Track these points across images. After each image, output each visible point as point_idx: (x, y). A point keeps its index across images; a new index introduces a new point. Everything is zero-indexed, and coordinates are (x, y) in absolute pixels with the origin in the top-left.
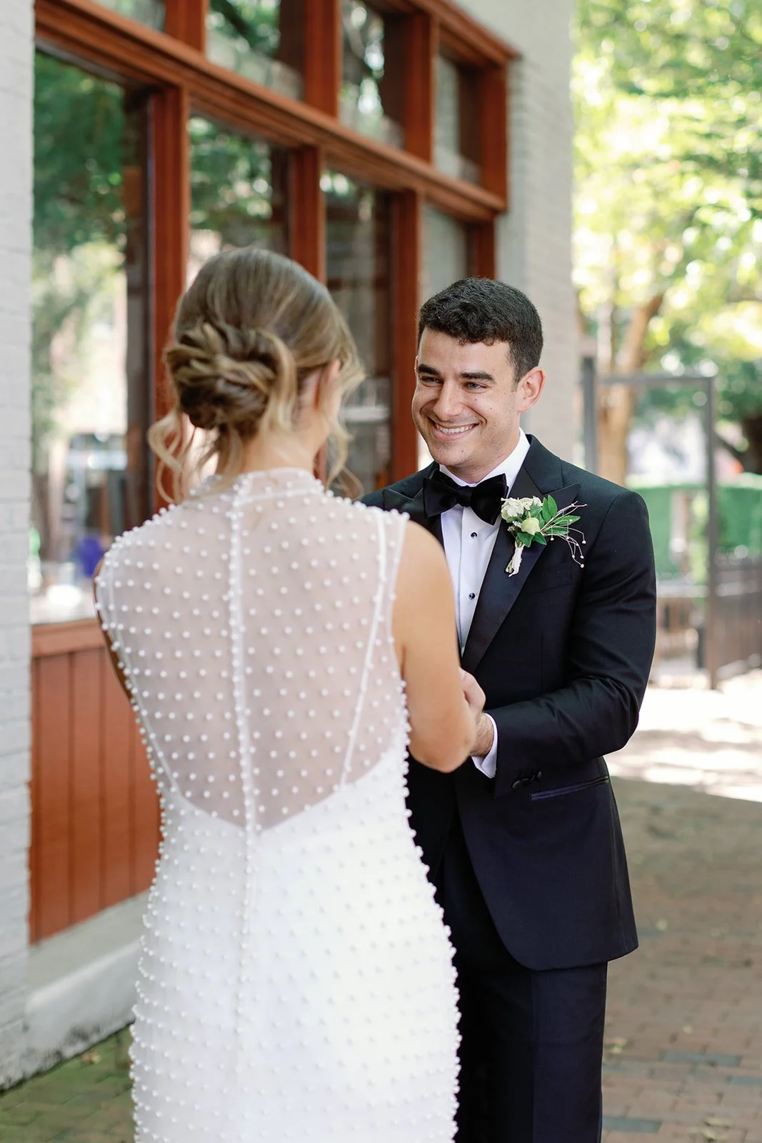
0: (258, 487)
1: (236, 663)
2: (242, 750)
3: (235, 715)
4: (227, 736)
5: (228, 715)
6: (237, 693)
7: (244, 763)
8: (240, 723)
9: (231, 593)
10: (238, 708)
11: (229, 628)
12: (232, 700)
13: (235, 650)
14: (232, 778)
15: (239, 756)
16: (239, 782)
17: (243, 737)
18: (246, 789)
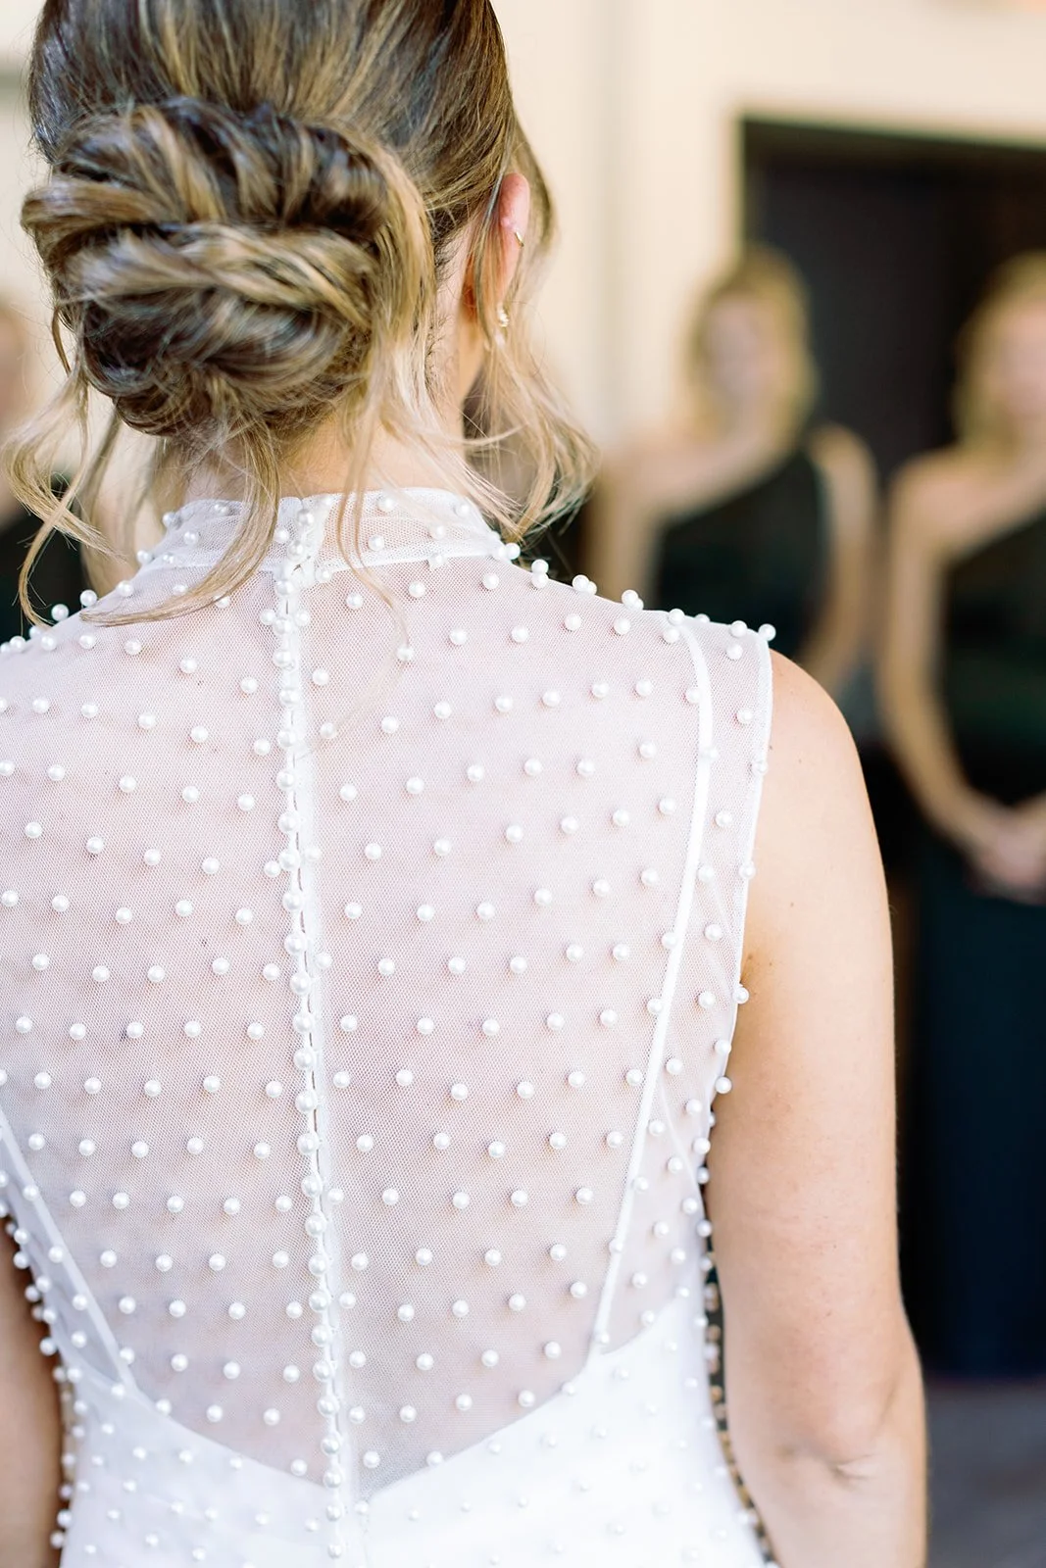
0: (347, 535)
1: (310, 1056)
2: (321, 1298)
3: (302, 1200)
4: (282, 1259)
5: (285, 1203)
6: (309, 1141)
7: (325, 1332)
8: (318, 1223)
9: (291, 856)
10: (313, 1183)
11: (285, 955)
12: (295, 1158)
13: (308, 1020)
14: (292, 1373)
15: (311, 1316)
16: (311, 1382)
17: (325, 1260)
18: (331, 1402)
